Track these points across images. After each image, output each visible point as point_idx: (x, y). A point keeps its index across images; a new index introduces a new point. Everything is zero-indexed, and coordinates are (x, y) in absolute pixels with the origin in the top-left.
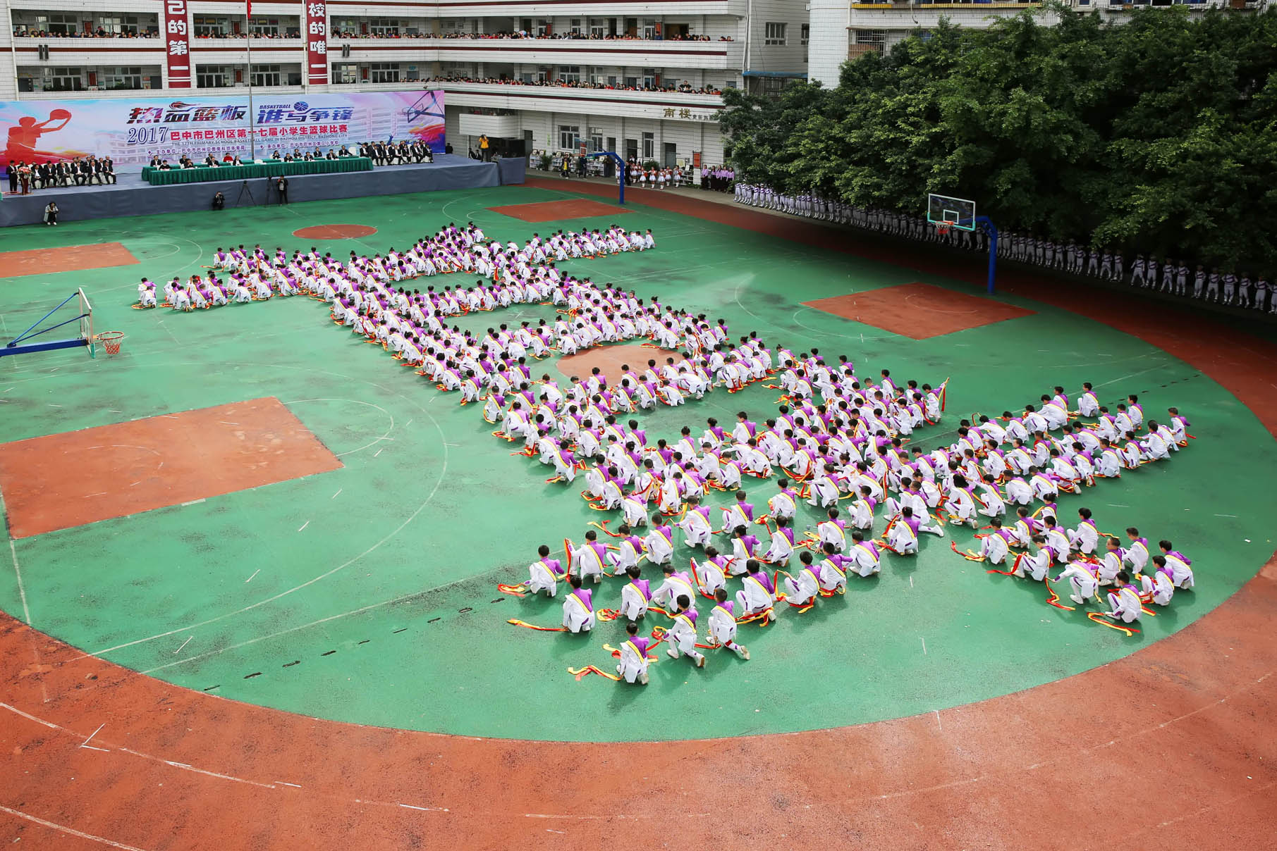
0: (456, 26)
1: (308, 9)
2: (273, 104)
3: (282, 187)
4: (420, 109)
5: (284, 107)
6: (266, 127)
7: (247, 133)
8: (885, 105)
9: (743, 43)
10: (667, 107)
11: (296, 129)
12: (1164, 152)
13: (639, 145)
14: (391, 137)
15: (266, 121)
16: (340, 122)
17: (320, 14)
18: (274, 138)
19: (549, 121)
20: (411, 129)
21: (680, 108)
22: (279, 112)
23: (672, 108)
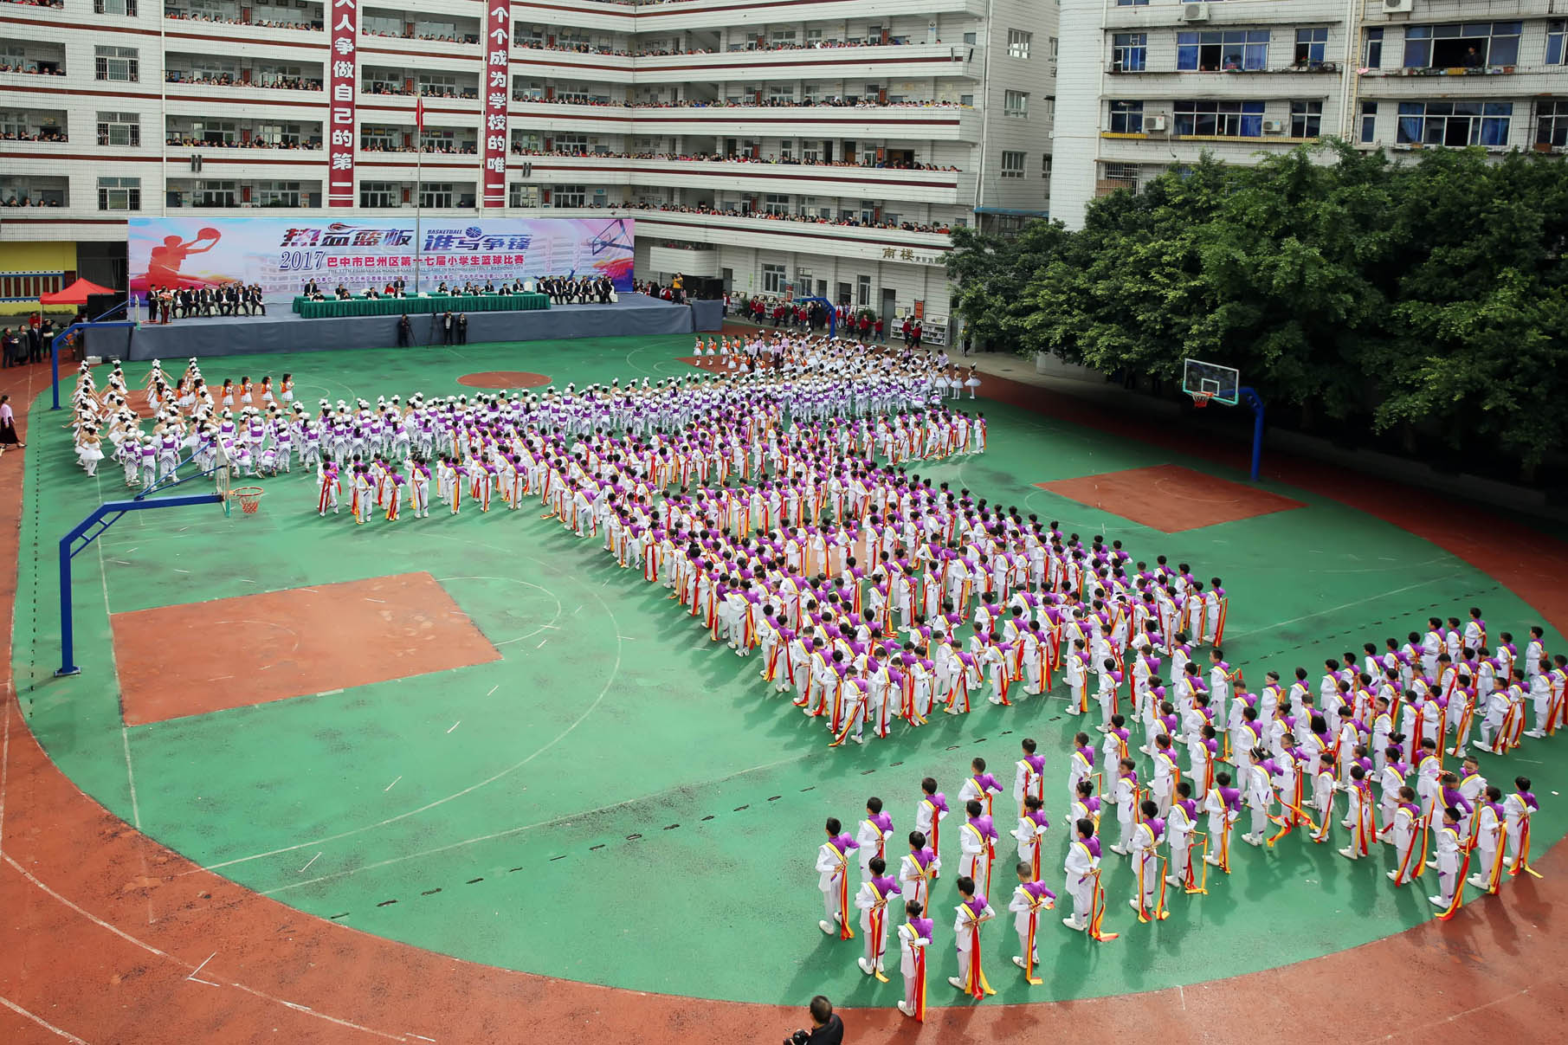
0: (651, 145)
1: (488, 121)
2: (442, 229)
3: (448, 325)
4: (607, 240)
5: (455, 232)
6: (433, 255)
7: (411, 261)
8: (1137, 252)
9: (976, 174)
10: (886, 247)
11: (466, 258)
12: (1459, 318)
13: (854, 289)
14: (573, 272)
15: (435, 248)
16: (516, 252)
17: (501, 126)
18: (442, 267)
19: (752, 258)
20: (595, 263)
21: (901, 248)
22: (449, 238)
23: (892, 247)
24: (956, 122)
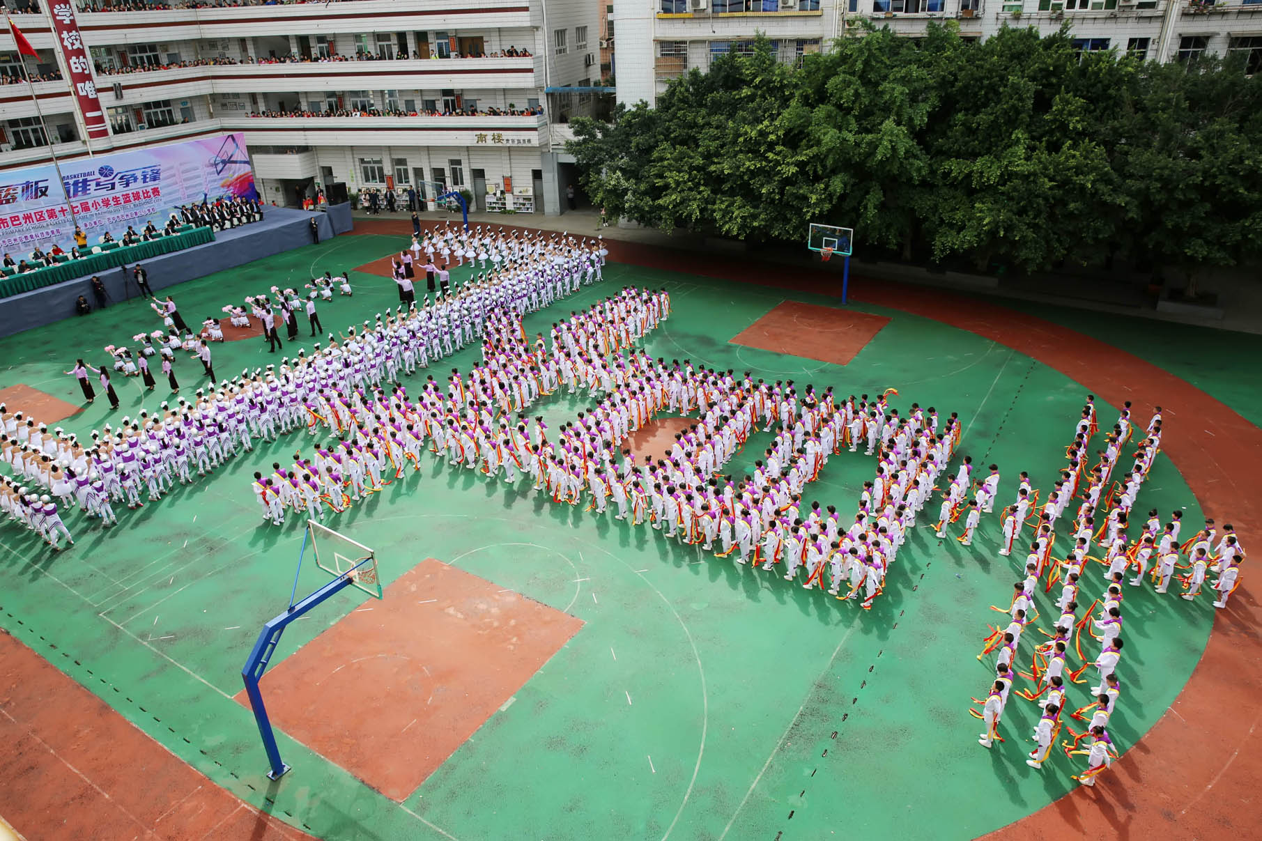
0: (220, 47)
1: (62, 40)
2: (76, 173)
3: (141, 279)
4: (225, 157)
5: (89, 174)
6: (76, 202)
7: (57, 213)
8: (746, 133)
9: (541, 57)
10: (478, 133)
11: (108, 200)
13: (448, 173)
14: (206, 195)
15: (75, 195)
16: (151, 185)
17: (77, 45)
18: (88, 214)
19: (349, 156)
20: (222, 182)
21: (492, 132)
22: (85, 181)
23: (484, 133)
24: (526, 9)
